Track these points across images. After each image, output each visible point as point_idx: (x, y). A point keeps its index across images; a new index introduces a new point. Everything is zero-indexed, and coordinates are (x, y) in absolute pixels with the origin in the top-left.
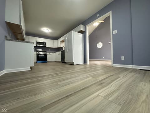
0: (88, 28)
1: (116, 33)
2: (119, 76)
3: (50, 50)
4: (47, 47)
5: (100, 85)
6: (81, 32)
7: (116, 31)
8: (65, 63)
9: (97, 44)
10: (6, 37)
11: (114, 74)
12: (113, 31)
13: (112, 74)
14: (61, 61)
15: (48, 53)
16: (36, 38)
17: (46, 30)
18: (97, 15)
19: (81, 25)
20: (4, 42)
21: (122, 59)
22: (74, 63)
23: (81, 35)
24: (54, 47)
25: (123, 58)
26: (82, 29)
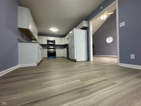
0: (91, 23)
1: (124, 25)
2: (115, 82)
3: (59, 47)
4: (56, 44)
5: (80, 92)
6: (84, 28)
7: (124, 23)
8: (70, 59)
9: (106, 39)
10: (19, 39)
11: (110, 79)
12: (120, 24)
13: (108, 78)
14: (66, 57)
15: (57, 50)
16: (47, 37)
17: (54, 30)
18: (101, 8)
19: (84, 21)
20: (18, 44)
21: (131, 58)
22: (76, 60)
23: (84, 32)
24: (62, 44)
25: (133, 56)
26: (85, 25)
